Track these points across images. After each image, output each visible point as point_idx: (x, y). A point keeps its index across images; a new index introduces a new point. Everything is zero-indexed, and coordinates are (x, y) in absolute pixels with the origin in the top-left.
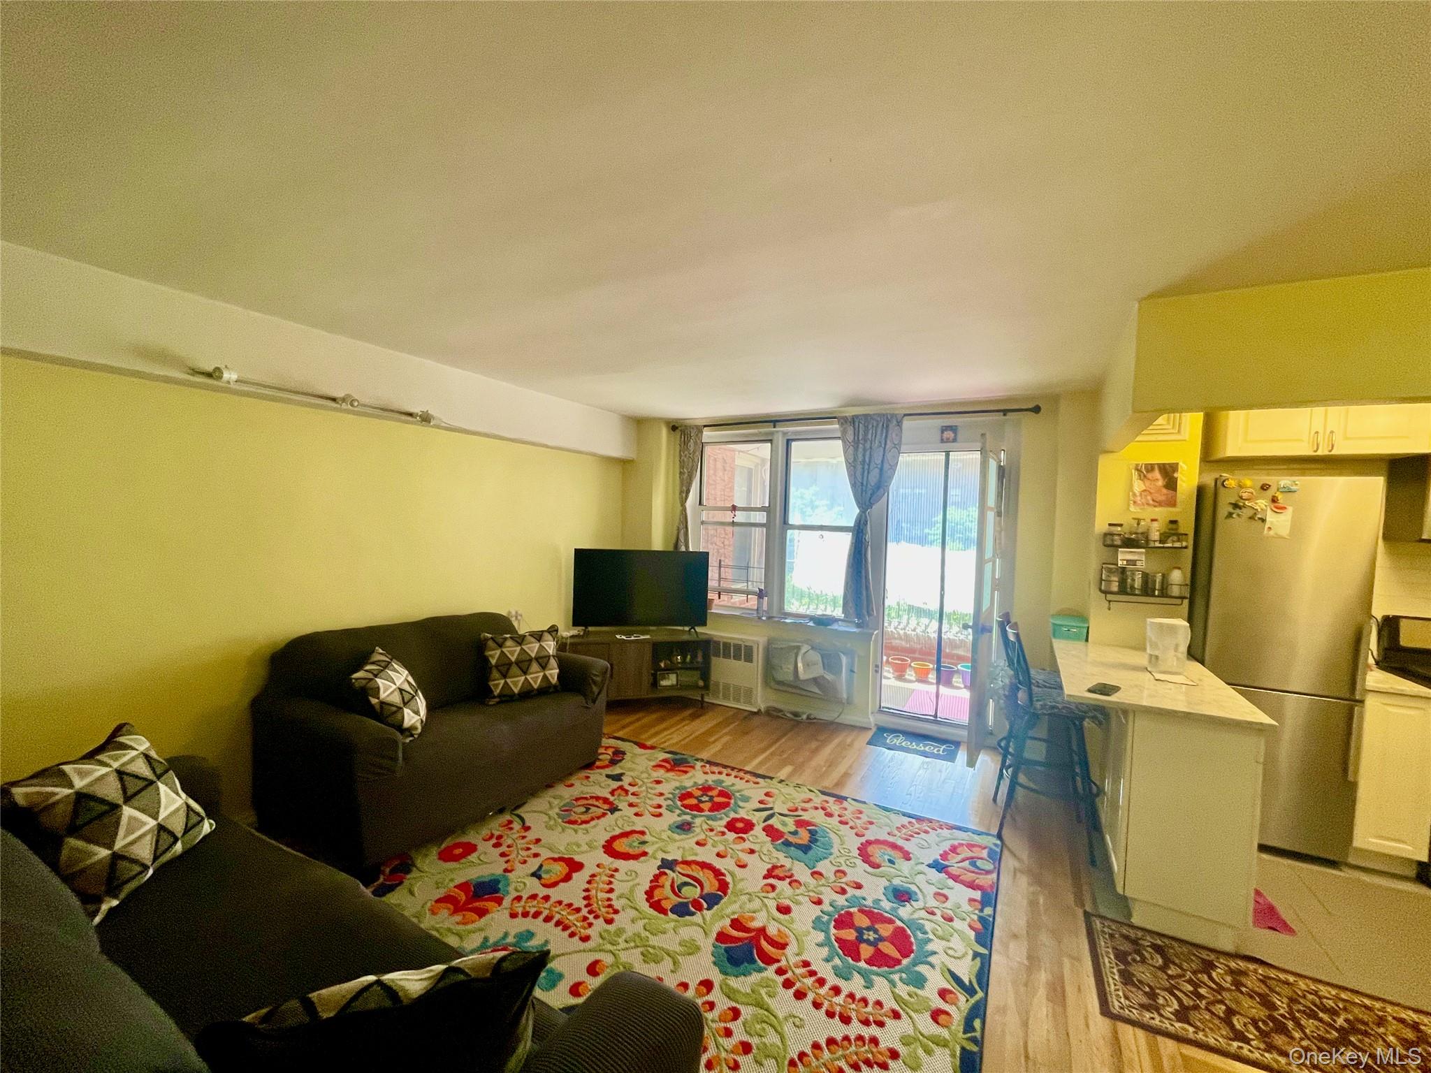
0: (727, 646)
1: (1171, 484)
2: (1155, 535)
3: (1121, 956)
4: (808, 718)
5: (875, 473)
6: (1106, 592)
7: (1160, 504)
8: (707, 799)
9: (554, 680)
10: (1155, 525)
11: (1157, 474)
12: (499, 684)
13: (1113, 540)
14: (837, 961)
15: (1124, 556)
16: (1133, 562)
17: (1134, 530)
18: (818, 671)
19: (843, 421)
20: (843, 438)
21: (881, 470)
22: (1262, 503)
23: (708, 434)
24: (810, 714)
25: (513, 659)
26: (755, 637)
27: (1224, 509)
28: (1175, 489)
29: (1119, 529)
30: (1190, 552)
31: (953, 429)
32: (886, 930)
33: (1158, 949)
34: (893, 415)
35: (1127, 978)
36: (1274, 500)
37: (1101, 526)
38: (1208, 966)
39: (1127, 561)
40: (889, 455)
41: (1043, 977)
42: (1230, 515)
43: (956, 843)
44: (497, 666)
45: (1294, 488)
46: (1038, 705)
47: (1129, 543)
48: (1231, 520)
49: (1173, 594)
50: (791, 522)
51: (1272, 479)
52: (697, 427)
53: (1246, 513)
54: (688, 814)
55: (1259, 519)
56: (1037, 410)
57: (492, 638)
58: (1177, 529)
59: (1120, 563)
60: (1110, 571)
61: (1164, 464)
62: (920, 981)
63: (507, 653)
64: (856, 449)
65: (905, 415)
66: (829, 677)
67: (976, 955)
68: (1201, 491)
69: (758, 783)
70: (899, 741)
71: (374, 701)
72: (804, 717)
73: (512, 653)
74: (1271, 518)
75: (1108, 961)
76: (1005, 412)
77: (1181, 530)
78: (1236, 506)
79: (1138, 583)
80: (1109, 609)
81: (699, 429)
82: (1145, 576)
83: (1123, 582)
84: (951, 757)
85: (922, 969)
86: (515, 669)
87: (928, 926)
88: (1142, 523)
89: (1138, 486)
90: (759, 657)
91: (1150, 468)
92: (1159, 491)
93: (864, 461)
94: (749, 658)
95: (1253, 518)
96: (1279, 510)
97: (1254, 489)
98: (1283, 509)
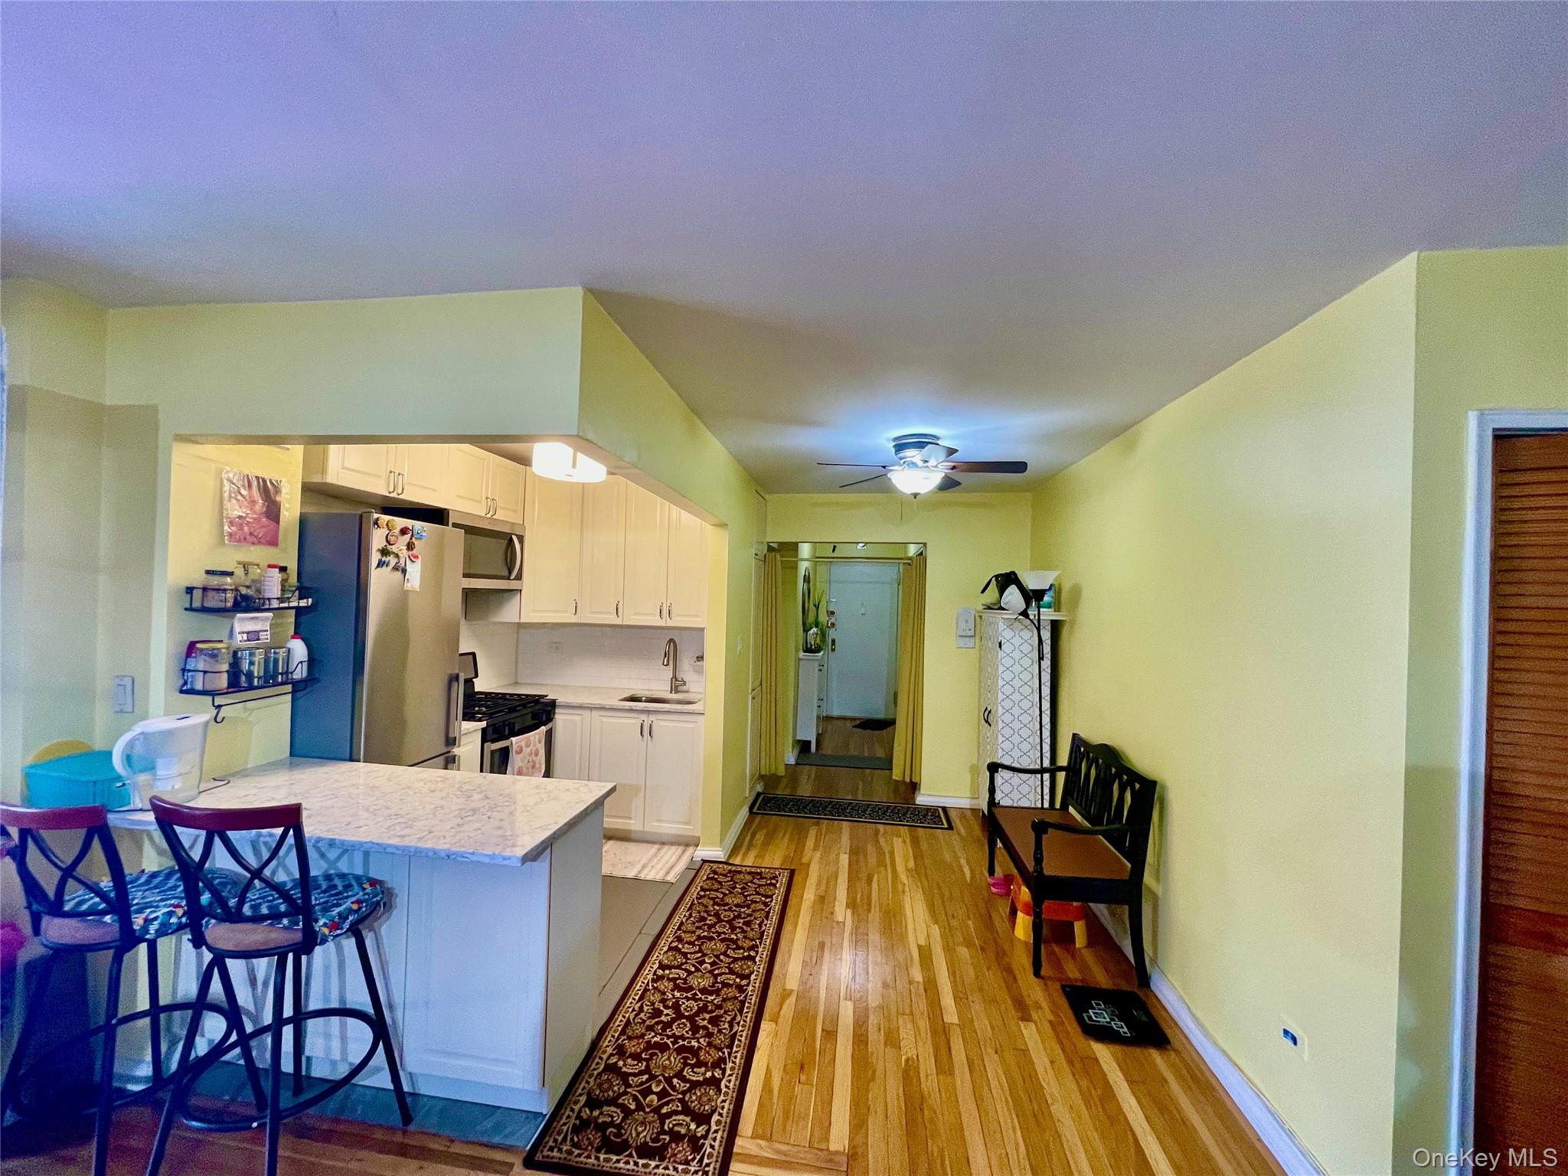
1: (273, 511)
2: (271, 591)
3: (614, 1147)
6: (205, 694)
7: (260, 540)
10: (274, 574)
11: (256, 494)
13: (219, 601)
15: (242, 626)
16: (253, 635)
17: (244, 582)
22: (403, 550)
27: (375, 557)
28: (277, 521)
29: (229, 580)
33: (595, 1103)
35: (649, 1151)
36: (410, 547)
37: (181, 575)
38: (617, 1070)
39: (248, 633)
42: (380, 564)
45: (423, 534)
47: (244, 604)
48: (380, 570)
53: (392, 562)
55: (401, 569)
58: (288, 580)
59: (238, 639)
60: (212, 653)
61: (265, 481)
68: (303, 522)
74: (409, 567)
78: (383, 552)
79: (256, 669)
80: (218, 721)
82: (266, 654)
83: (235, 672)
88: (252, 571)
89: (233, 510)
91: (245, 481)
92: (257, 521)
95: (396, 568)
96: (413, 559)
97: (397, 531)
98: (416, 557)
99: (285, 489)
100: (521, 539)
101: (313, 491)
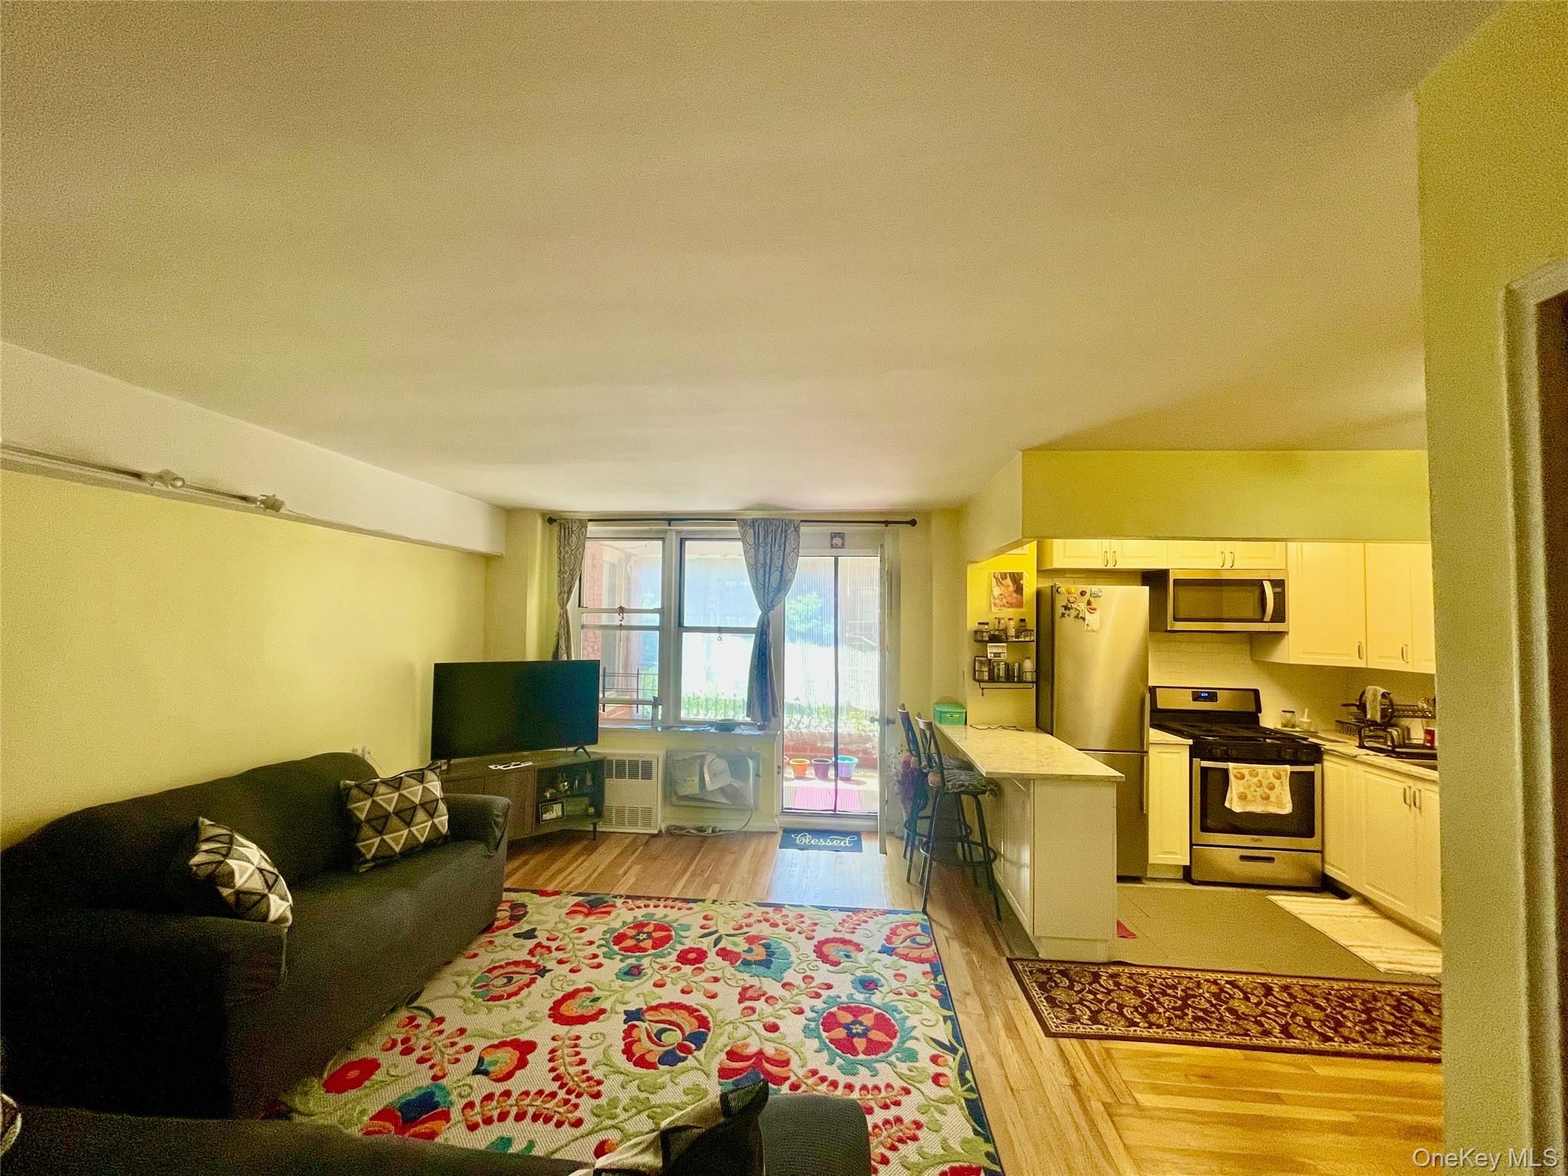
0: (621, 764)
1: (1019, 590)
2: (1012, 632)
3: (1042, 987)
4: (713, 831)
5: (776, 575)
6: (980, 681)
7: (1011, 605)
8: (645, 936)
9: (444, 829)
10: (1012, 623)
11: (1009, 581)
12: (373, 844)
13: (982, 637)
14: (839, 1061)
15: (992, 649)
16: (997, 655)
17: (996, 627)
18: (726, 780)
19: (743, 523)
20: (743, 539)
21: (782, 572)
22: (1082, 606)
23: (592, 528)
24: (716, 827)
25: (391, 809)
26: (652, 751)
27: (1059, 610)
28: (1022, 594)
29: (986, 627)
30: (1034, 645)
31: (841, 535)
32: (868, 1020)
33: (1063, 973)
34: (791, 521)
35: (1051, 1001)
36: (1089, 603)
37: (972, 624)
38: (1096, 977)
39: (994, 654)
40: (789, 560)
41: (998, 1021)
42: (1063, 615)
43: (893, 925)
44: (368, 821)
45: (1100, 594)
46: (949, 785)
47: (994, 639)
48: (1063, 619)
49: (1028, 680)
50: (686, 624)
51: (1087, 588)
52: (580, 521)
53: (1073, 613)
54: (632, 957)
55: (1081, 618)
56: (913, 523)
57: (357, 786)
58: (1025, 626)
59: (989, 655)
60: (981, 663)
61: (1013, 573)
62: (912, 1056)
63: (381, 802)
64: (757, 551)
65: (802, 521)
66: (737, 784)
67: (945, 1018)
68: (1039, 594)
69: (691, 909)
70: (807, 839)
71: (226, 892)
72: (710, 831)
73: (389, 801)
74: (1088, 616)
75: (1035, 992)
76: (887, 523)
77: (1029, 628)
78: (1066, 608)
79: (1002, 673)
80: (983, 695)
81: (583, 524)
82: (1007, 665)
83: (991, 671)
84: (857, 847)
85: (910, 1044)
86: (395, 821)
87: (901, 1006)
88: (1002, 621)
89: (997, 591)
90: (658, 772)
91: (1004, 576)
92: (1010, 596)
93: (765, 563)
94: (647, 775)
95: (1077, 617)
96: (1092, 610)
97: (1077, 594)
98: (1095, 609)
99: (1026, 575)
100: (1278, 584)
101: (1042, 572)
